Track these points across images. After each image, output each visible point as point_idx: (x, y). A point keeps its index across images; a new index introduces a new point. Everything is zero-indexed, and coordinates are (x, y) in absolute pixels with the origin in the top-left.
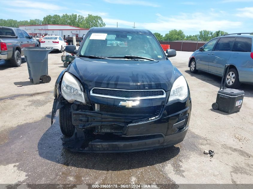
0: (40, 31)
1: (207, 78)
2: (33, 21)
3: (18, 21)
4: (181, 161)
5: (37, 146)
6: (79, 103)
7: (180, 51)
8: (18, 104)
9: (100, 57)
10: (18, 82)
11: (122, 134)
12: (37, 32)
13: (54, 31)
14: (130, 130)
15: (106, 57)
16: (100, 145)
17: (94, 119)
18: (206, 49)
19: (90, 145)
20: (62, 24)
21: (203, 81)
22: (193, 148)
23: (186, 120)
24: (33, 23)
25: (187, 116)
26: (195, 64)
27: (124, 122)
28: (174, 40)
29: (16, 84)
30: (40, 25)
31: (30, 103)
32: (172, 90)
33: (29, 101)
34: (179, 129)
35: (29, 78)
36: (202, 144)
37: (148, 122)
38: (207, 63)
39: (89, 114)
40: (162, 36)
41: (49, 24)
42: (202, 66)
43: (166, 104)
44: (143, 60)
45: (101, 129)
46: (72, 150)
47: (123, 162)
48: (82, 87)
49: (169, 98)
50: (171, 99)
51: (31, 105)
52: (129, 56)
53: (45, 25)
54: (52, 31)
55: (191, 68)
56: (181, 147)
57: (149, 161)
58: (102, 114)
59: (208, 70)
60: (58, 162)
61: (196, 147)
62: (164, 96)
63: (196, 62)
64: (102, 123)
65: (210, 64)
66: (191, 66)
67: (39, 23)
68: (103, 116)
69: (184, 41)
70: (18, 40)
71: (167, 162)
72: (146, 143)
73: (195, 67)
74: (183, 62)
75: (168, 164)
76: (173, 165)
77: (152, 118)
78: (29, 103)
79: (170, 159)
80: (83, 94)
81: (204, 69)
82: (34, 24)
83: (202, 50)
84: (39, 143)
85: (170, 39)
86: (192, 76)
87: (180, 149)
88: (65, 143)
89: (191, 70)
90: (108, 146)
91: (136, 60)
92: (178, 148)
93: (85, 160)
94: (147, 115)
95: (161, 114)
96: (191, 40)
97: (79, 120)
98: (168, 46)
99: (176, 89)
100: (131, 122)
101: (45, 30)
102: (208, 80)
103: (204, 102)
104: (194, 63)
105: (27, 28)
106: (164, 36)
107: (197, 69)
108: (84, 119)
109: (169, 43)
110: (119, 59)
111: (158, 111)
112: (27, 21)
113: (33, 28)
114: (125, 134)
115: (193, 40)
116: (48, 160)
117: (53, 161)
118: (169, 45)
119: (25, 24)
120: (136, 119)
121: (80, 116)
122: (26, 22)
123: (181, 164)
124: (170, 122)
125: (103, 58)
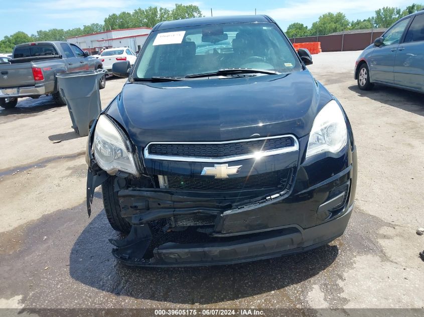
0: (101, 43)
1: (391, 98)
2: (88, 27)
3: (65, 30)
4: (341, 277)
5: (69, 254)
6: (126, 176)
7: (341, 51)
8: (49, 176)
9: (170, 78)
10: (55, 134)
11: (214, 232)
12: (96, 45)
13: (122, 40)
14: (227, 223)
15: (182, 76)
16: (175, 252)
17: (159, 204)
18: (387, 41)
19: (156, 254)
20: (135, 27)
21: (383, 105)
22: (367, 246)
23: (346, 193)
24: (89, 31)
25: (348, 185)
26: (367, 73)
27: (218, 207)
28: (330, 32)
29: (52, 138)
30: (100, 33)
31: (70, 171)
32: (312, 133)
33: (69, 168)
34: (332, 212)
35: (72, 127)
36: (385, 237)
37: (264, 204)
38: (391, 69)
39: (149, 194)
40: (307, 27)
41: (113, 29)
42: (380, 75)
43: (302, 163)
44: (255, 74)
45: (176, 221)
46: (128, 263)
47: (224, 284)
48: (128, 142)
49: (308, 150)
50: (311, 152)
51: (71, 175)
52: (227, 69)
53: (108, 31)
54: (119, 40)
55: (361, 80)
56: (341, 244)
57: (275, 279)
58: (172, 194)
59: (393, 82)
60: (102, 288)
61: (372, 242)
62: (295, 148)
63: (369, 68)
64: (174, 211)
65: (397, 68)
66: (360, 77)
67: (99, 30)
68: (175, 197)
69: (346, 32)
70: (63, 62)
71: (312, 280)
72: (264, 246)
73: (368, 80)
74: (344, 71)
75: (314, 286)
76: (325, 287)
77: (272, 197)
78: (67, 171)
79: (318, 273)
80: (130, 156)
81: (387, 81)
82: (91, 32)
83: (380, 44)
84: (73, 250)
85: (320, 31)
86: (362, 95)
87: (338, 250)
88: (117, 250)
89: (361, 84)
90: (189, 255)
91: (240, 77)
92: (335, 247)
93: (151, 281)
94: (263, 189)
95: (291, 186)
96: (360, 28)
97: (131, 207)
98: (317, 45)
99: (322, 130)
100: (229, 207)
101: (108, 40)
102: (394, 100)
103: (387, 146)
104: (365, 70)
105: (80, 40)
106: (310, 27)
107: (371, 81)
108: (140, 205)
109: (319, 39)
110: (207, 78)
111: (285, 181)
112: (80, 29)
113: (89, 38)
114: (219, 232)
115: (364, 28)
116: (84, 284)
117: (93, 287)
118: (319, 43)
119: (77, 33)
120: (240, 200)
121: (132, 199)
122: (78, 30)
123: (340, 283)
124: (316, 197)
125: (176, 79)
